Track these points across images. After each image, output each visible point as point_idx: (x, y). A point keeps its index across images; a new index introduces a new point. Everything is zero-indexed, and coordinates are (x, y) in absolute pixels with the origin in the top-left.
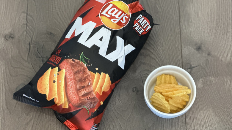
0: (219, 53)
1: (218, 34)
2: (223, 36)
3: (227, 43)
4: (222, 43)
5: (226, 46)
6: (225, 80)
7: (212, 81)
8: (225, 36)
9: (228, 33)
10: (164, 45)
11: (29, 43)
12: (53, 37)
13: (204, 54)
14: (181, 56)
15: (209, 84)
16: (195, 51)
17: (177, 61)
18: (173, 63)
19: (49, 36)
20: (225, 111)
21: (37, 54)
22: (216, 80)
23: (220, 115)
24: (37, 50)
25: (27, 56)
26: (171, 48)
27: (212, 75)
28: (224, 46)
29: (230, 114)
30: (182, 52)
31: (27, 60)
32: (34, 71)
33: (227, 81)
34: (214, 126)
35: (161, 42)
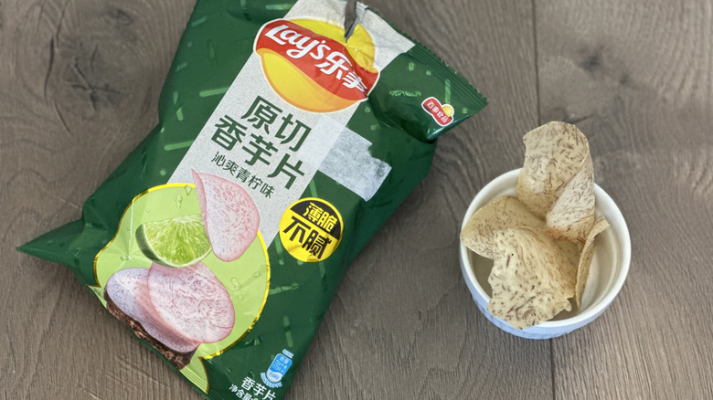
0: (658, 78)
1: (654, 18)
2: (670, 23)
3: (681, 45)
4: (664, 45)
5: (678, 54)
6: (675, 159)
7: (634, 165)
8: (677, 23)
9: (685, 17)
10: (481, 50)
11: (49, 43)
12: (128, 24)
13: (608, 79)
14: (534, 88)
15: (623, 172)
16: (581, 70)
17: (523, 101)
18: (509, 107)
19: (113, 22)
20: (673, 256)
21: (76, 76)
22: (647, 161)
23: (657, 269)
24: (76, 66)
25: (42, 80)
26: (502, 62)
27: (633, 146)
28: (673, 55)
29: (688, 266)
30: (539, 74)
31: (43, 96)
32: (64, 128)
33: (682, 165)
34: (638, 302)
35: (473, 42)
